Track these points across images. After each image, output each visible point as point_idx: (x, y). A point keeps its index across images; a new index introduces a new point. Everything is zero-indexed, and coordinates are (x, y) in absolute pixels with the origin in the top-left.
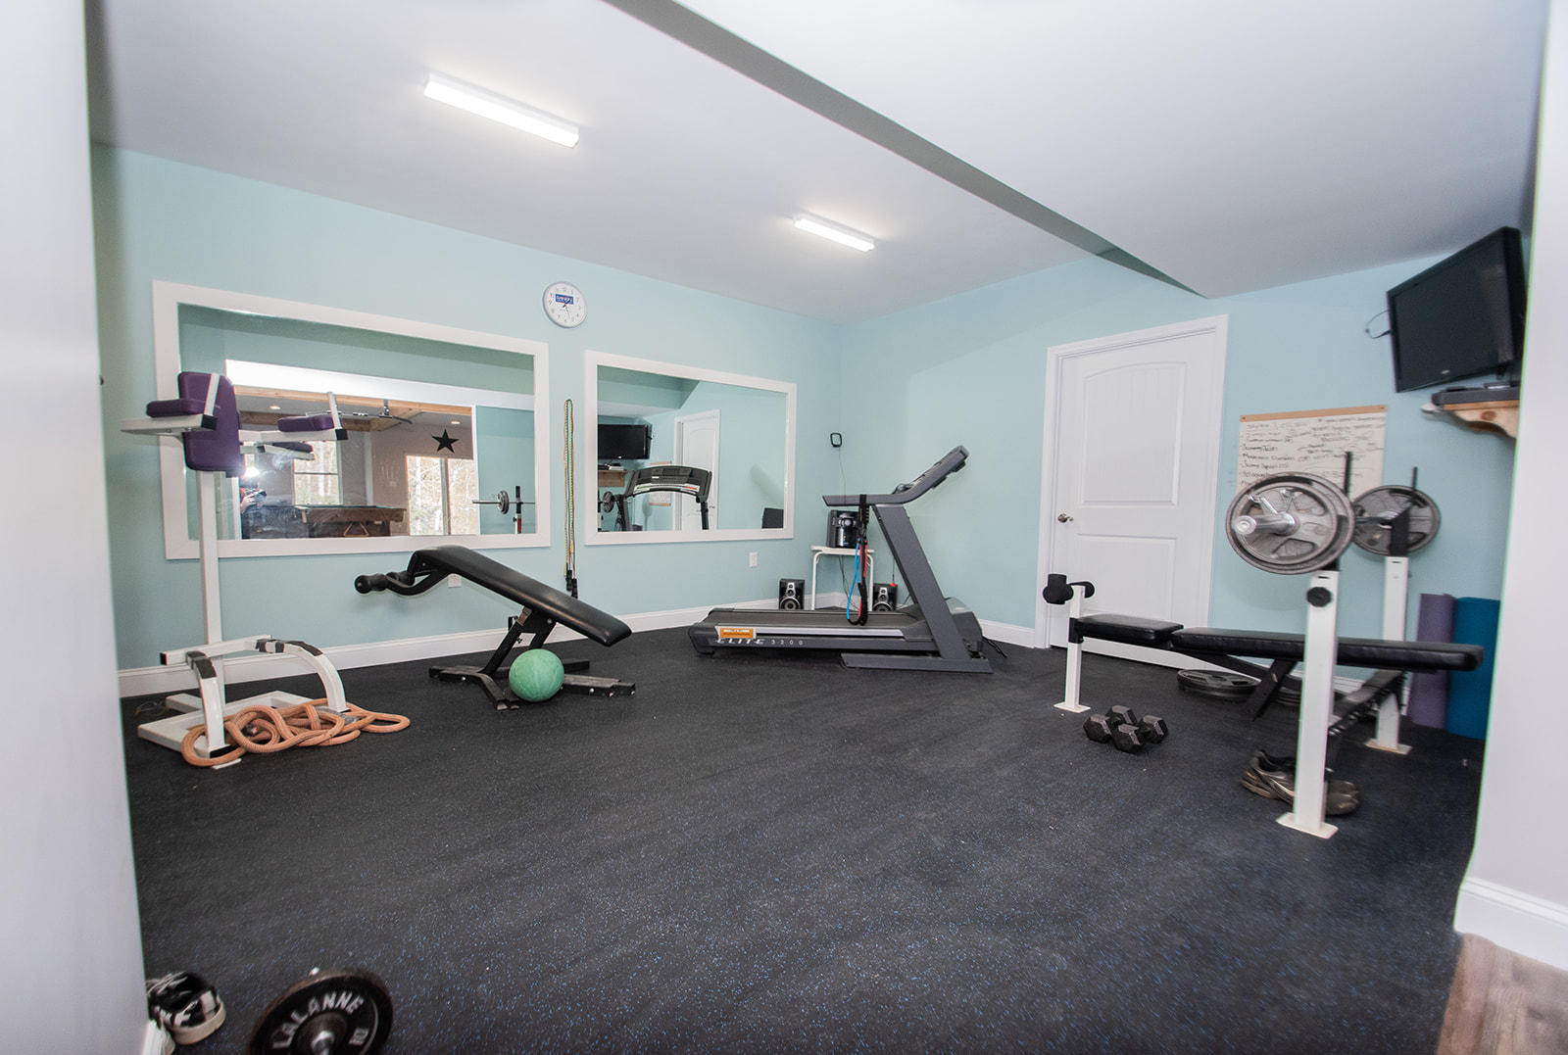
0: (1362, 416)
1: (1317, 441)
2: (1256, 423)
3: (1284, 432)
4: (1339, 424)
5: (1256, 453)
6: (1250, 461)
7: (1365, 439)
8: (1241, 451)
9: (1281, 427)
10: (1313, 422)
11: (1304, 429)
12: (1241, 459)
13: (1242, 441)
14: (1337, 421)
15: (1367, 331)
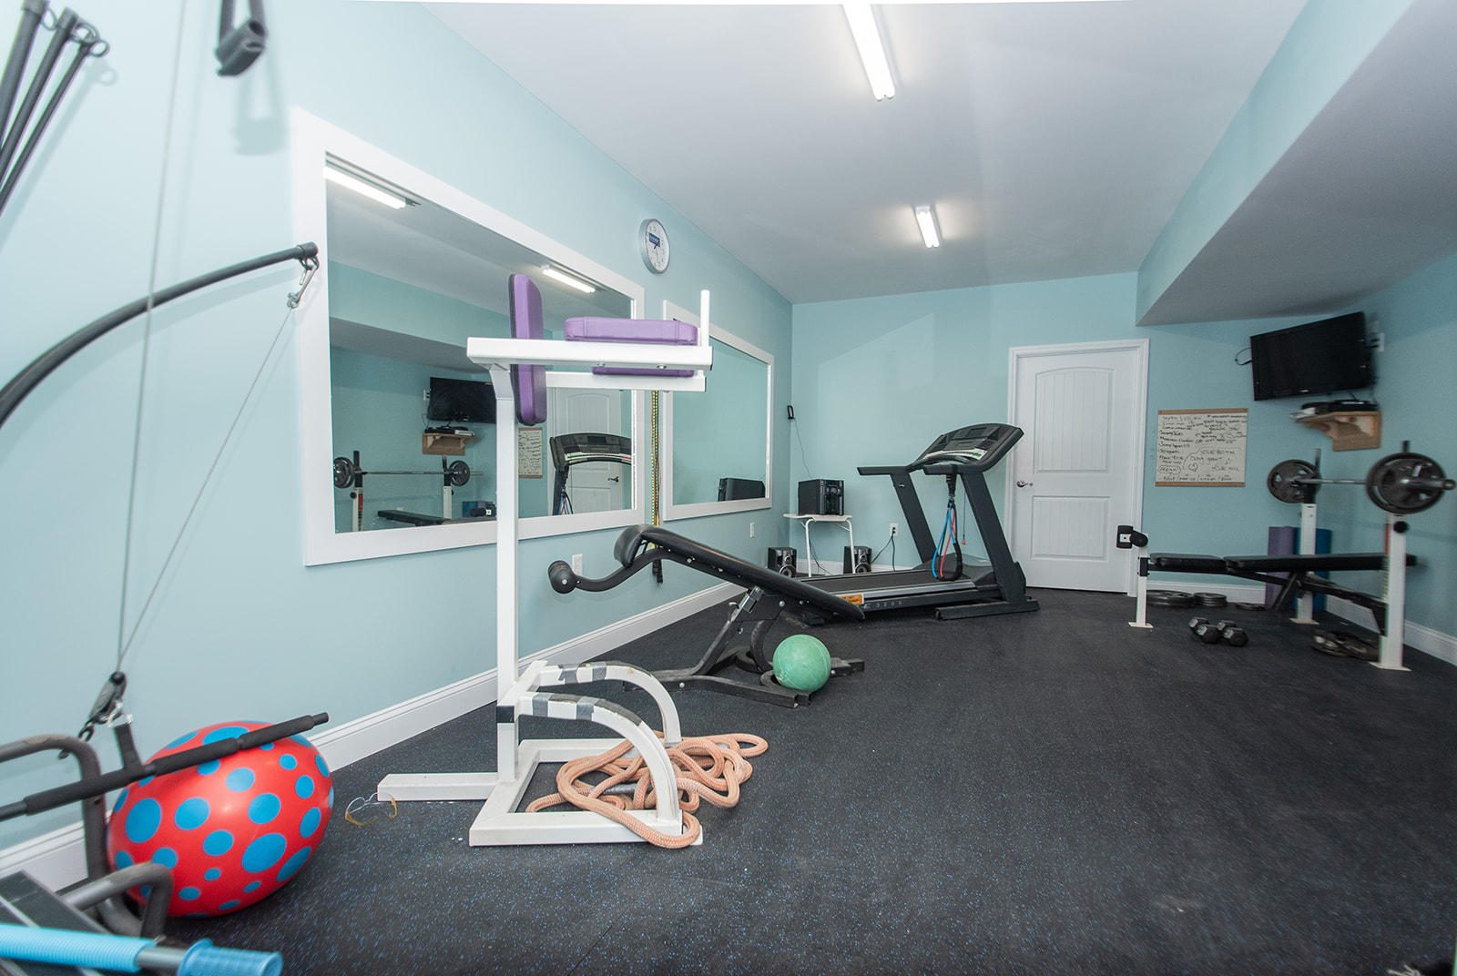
0: (1235, 415)
1: (1207, 430)
2: (1169, 416)
3: (1187, 423)
4: (1218, 419)
5: (1169, 436)
6: (1165, 442)
7: (1235, 429)
8: (1159, 435)
9: (1184, 420)
10: (1204, 417)
11: (1200, 422)
12: (1159, 441)
13: (1160, 428)
14: (1219, 417)
15: (1236, 360)
